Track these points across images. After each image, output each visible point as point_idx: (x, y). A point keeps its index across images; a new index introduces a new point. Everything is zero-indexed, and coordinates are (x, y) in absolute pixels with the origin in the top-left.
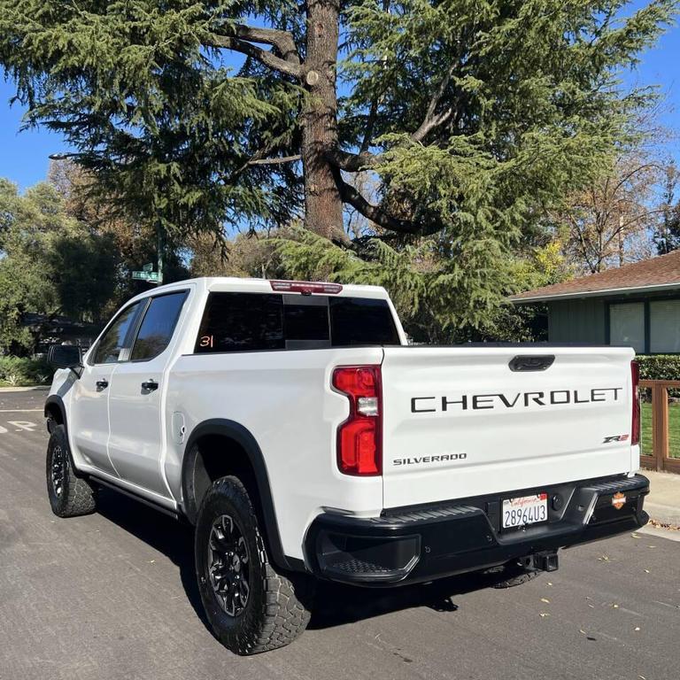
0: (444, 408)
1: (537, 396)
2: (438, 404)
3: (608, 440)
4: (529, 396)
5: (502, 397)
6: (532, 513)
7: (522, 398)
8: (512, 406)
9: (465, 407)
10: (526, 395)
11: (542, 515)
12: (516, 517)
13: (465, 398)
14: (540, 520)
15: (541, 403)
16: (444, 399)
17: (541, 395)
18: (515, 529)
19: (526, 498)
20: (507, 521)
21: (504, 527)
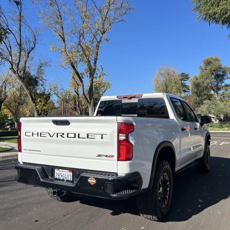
0: (33, 136)
1: (62, 134)
2: (31, 134)
3: (99, 156)
4: (58, 134)
5: (49, 133)
6: (66, 176)
7: (56, 134)
8: (52, 137)
9: (38, 136)
10: (57, 134)
11: (70, 178)
12: (60, 175)
13: (38, 133)
14: (69, 180)
15: (63, 137)
16: (33, 133)
17: (63, 134)
18: (59, 180)
19: (64, 170)
20: (56, 176)
21: (55, 177)
